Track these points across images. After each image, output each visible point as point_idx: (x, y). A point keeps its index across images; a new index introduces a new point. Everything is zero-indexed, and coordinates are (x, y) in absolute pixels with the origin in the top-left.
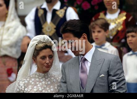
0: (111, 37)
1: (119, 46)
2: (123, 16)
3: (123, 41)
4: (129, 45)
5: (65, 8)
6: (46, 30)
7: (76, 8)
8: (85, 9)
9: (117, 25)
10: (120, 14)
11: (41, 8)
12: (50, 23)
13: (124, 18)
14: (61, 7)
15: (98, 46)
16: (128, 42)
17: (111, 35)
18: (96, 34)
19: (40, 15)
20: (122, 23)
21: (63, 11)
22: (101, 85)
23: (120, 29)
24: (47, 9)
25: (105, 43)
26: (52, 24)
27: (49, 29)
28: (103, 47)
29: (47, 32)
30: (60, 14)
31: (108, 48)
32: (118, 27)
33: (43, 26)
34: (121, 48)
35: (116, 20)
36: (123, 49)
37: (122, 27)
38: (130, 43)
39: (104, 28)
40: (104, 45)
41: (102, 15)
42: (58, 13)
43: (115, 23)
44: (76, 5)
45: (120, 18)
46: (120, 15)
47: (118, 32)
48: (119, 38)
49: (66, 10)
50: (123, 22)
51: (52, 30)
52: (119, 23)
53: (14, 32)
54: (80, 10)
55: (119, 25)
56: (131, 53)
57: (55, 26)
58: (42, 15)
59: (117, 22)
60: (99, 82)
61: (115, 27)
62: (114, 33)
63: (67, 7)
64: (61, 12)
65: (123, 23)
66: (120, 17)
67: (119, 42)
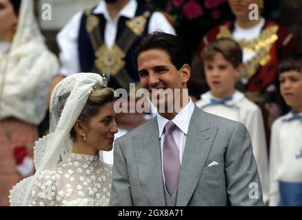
0: (245, 81)
1: (261, 100)
2: (272, 33)
3: (271, 88)
4: (285, 97)
5: (147, 14)
6: (103, 62)
7: (172, 13)
8: (190, 17)
9: (259, 54)
10: (264, 28)
11: (93, 14)
12: (113, 47)
13: (274, 38)
14: (139, 13)
15: (218, 99)
16: (283, 92)
17: (245, 77)
18: (216, 72)
19: (89, 28)
20: (268, 49)
21: (141, 20)
22: (210, 186)
23: (263, 62)
24: (107, 16)
25: (233, 93)
26: (118, 49)
27: (110, 60)
28: (229, 103)
29: (106, 66)
30: (136, 26)
31: (239, 104)
32: (260, 59)
33: (97, 54)
34: (267, 106)
35: (256, 41)
36: (271, 107)
37: (268, 58)
38: (287, 94)
39: (233, 59)
40: (230, 98)
41: (224, 31)
42: (131, 25)
43: (254, 49)
44: (169, 8)
45: (265, 39)
46: (265, 32)
47: (260, 69)
48: (261, 82)
49: (148, 20)
50: (271, 46)
51: (116, 63)
52: (262, 49)
53: (30, 66)
54: (178, 20)
55: (262, 54)
56: (290, 115)
57: (123, 55)
58: (95, 29)
59: (257, 48)
60: (206, 178)
61: (254, 59)
62: (252, 71)
63: (152, 13)
64: (138, 23)
65: (271, 49)
66: (264, 36)
67: (263, 91)
